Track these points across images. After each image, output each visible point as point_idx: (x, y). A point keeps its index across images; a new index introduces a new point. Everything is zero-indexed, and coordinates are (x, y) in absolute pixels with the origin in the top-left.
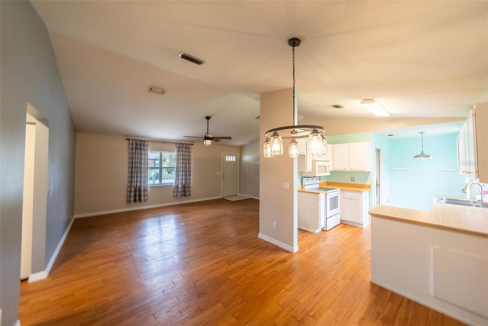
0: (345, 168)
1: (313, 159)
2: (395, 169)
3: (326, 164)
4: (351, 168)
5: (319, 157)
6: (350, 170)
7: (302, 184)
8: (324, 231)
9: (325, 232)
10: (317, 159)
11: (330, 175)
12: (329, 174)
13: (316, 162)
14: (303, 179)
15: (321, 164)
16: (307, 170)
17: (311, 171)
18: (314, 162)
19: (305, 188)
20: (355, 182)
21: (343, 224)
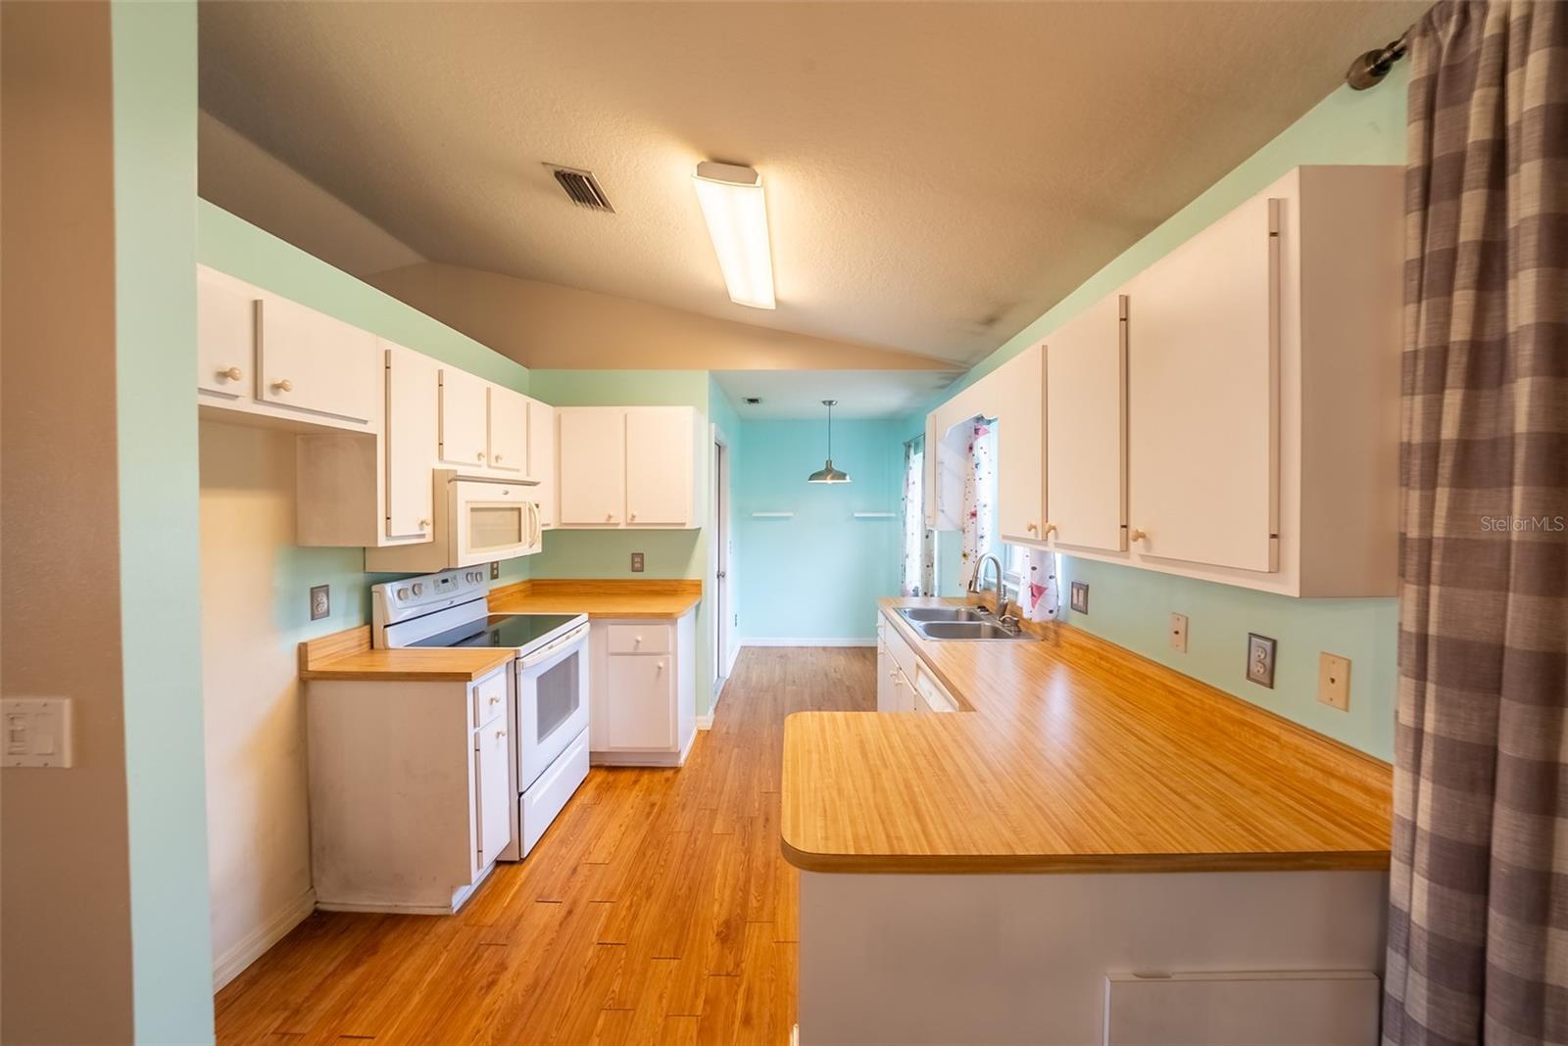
0: (610, 517)
1: (440, 466)
2: (754, 515)
3: (518, 496)
4: (633, 517)
5: (484, 461)
6: (628, 524)
7: (369, 621)
8: (507, 867)
9: (515, 867)
10: (462, 471)
11: (540, 551)
12: (538, 549)
13: (459, 483)
14: (374, 588)
15: (492, 495)
16: (388, 534)
17: (429, 539)
18: (443, 485)
19: (391, 644)
20: (649, 574)
21: (606, 768)
